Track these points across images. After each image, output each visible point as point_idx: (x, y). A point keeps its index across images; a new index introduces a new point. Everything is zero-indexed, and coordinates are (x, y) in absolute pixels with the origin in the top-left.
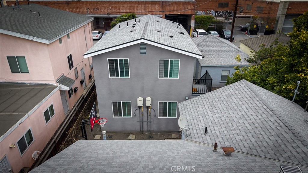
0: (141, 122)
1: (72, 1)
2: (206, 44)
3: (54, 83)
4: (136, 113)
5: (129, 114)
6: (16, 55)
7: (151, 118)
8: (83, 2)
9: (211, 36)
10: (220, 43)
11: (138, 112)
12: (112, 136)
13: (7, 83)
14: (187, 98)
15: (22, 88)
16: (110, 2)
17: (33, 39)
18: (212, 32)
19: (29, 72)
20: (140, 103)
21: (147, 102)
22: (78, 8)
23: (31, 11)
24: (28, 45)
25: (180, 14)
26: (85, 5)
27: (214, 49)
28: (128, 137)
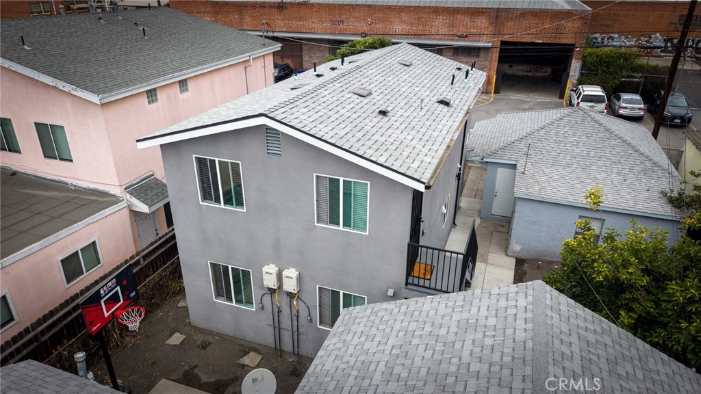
0: (278, 328)
1: (291, 4)
2: (557, 133)
3: (117, 191)
4: (263, 302)
5: (249, 302)
6: (49, 121)
7: (300, 325)
8: (312, 5)
9: (581, 113)
10: (601, 135)
11: (267, 300)
12: (210, 344)
13: (37, 177)
14: (391, 293)
15: (55, 193)
16: (369, 6)
17: (70, 90)
18: (625, 96)
19: (71, 161)
20: (271, 282)
21: (285, 280)
22: (301, 18)
23: (136, 24)
24: (68, 103)
25: (541, 42)
26: (316, 11)
27: (578, 151)
28: (242, 357)
